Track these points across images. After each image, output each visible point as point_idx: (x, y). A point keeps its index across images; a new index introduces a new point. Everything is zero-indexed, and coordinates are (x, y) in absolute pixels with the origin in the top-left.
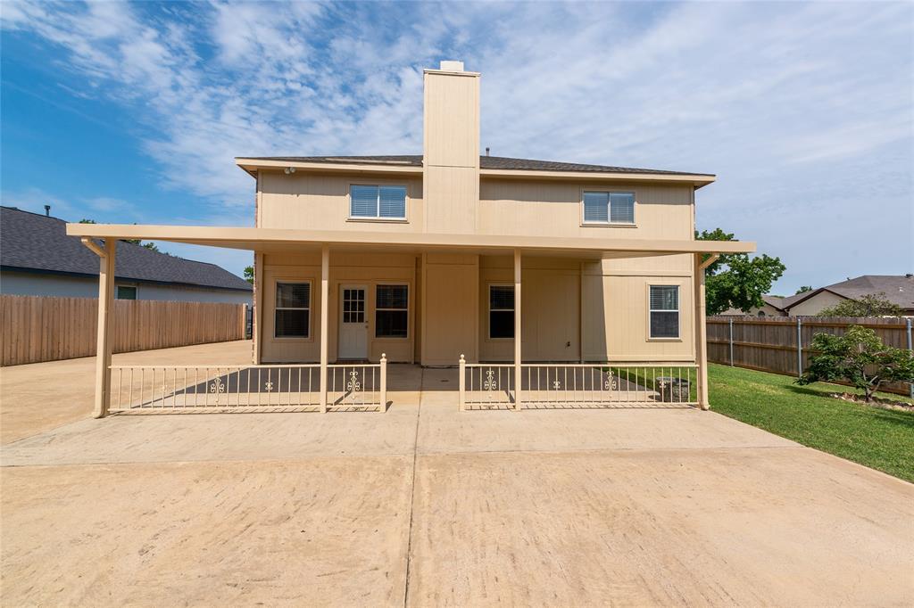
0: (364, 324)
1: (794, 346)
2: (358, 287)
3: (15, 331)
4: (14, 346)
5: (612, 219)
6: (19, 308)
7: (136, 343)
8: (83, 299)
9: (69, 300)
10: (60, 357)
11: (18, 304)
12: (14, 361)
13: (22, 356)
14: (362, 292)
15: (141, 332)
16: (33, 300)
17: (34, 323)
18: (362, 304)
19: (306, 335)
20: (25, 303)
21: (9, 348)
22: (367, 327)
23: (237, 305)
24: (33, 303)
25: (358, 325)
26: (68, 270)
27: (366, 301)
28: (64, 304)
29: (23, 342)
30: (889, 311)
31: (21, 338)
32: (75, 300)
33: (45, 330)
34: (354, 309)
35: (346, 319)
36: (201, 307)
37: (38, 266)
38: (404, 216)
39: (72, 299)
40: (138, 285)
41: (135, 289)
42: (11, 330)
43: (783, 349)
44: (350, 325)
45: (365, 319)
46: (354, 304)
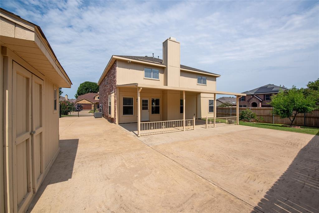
0: (148, 110)
1: (229, 113)
2: (146, 99)
5: (203, 83)
14: (147, 101)
18: (147, 104)
19: (132, 114)
22: (149, 111)
25: (146, 111)
27: (148, 103)
30: (230, 105)
34: (145, 106)
35: (143, 109)
38: (158, 78)
43: (227, 114)
44: (144, 111)
45: (148, 109)
46: (145, 104)
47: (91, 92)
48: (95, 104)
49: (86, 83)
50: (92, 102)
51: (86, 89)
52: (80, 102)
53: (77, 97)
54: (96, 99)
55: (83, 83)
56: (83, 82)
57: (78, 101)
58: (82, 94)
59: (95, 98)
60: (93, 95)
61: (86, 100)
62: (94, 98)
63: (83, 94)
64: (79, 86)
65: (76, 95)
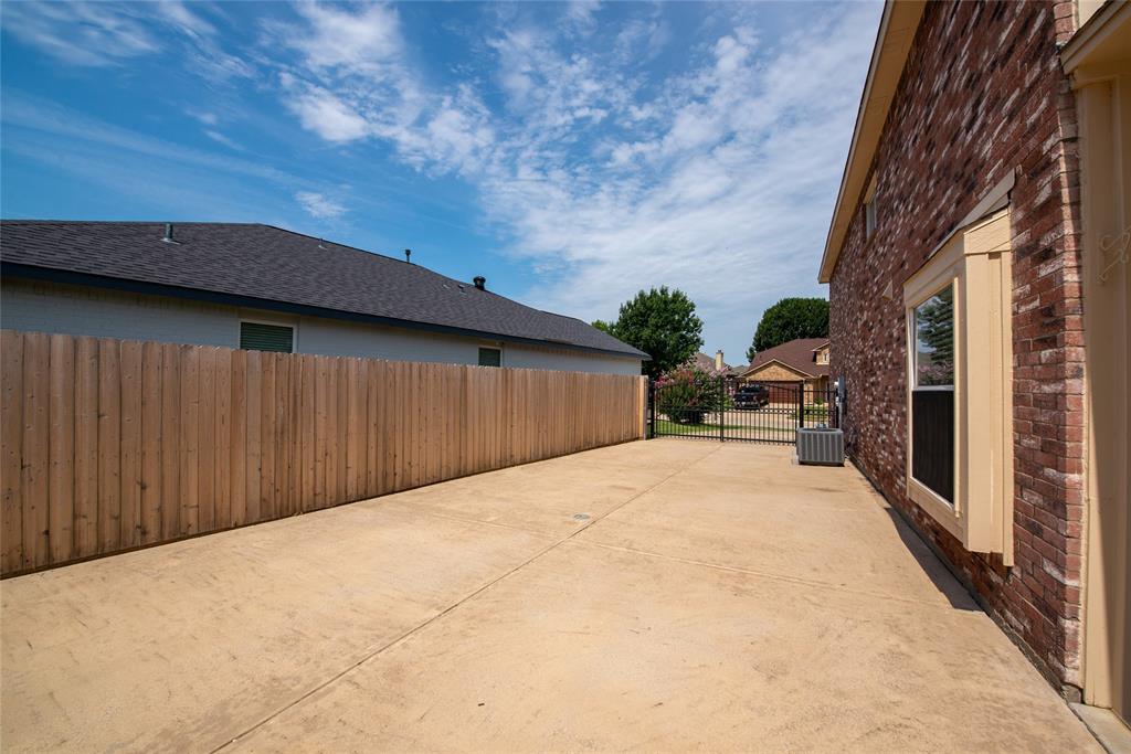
3: (321, 433)
4: (320, 466)
6: (328, 381)
7: (508, 454)
8: (431, 365)
9: (411, 366)
10: (398, 487)
11: (327, 375)
12: (320, 499)
13: (334, 489)
15: (515, 431)
16: (353, 366)
17: (353, 417)
20: (338, 372)
21: (311, 472)
23: (633, 378)
24: (353, 373)
26: (418, 318)
28: (403, 375)
29: (334, 456)
31: (333, 449)
32: (420, 367)
33: (372, 430)
36: (591, 381)
37: (382, 312)
39: (416, 365)
40: (502, 344)
41: (499, 352)
42: (315, 435)
47: (803, 335)
48: (815, 382)
49: (785, 303)
50: (803, 375)
51: (784, 327)
52: (760, 376)
53: (751, 358)
54: (824, 360)
55: (774, 307)
56: (775, 304)
57: (754, 373)
58: (769, 346)
59: (818, 357)
60: (809, 345)
61: (783, 366)
62: (815, 360)
63: (775, 346)
64: (760, 318)
65: (751, 350)
